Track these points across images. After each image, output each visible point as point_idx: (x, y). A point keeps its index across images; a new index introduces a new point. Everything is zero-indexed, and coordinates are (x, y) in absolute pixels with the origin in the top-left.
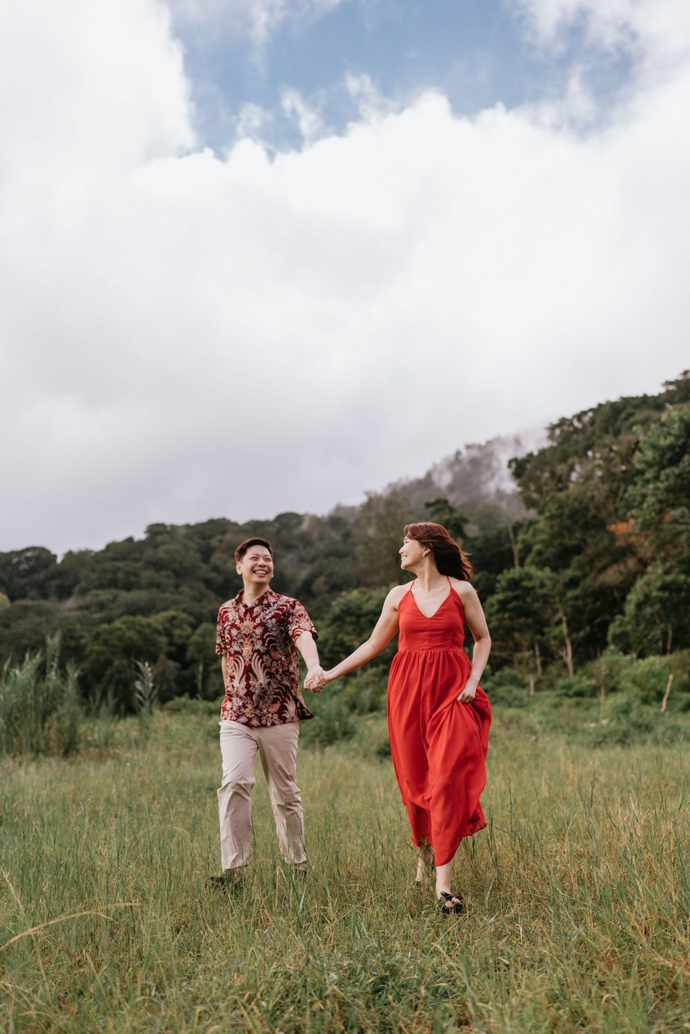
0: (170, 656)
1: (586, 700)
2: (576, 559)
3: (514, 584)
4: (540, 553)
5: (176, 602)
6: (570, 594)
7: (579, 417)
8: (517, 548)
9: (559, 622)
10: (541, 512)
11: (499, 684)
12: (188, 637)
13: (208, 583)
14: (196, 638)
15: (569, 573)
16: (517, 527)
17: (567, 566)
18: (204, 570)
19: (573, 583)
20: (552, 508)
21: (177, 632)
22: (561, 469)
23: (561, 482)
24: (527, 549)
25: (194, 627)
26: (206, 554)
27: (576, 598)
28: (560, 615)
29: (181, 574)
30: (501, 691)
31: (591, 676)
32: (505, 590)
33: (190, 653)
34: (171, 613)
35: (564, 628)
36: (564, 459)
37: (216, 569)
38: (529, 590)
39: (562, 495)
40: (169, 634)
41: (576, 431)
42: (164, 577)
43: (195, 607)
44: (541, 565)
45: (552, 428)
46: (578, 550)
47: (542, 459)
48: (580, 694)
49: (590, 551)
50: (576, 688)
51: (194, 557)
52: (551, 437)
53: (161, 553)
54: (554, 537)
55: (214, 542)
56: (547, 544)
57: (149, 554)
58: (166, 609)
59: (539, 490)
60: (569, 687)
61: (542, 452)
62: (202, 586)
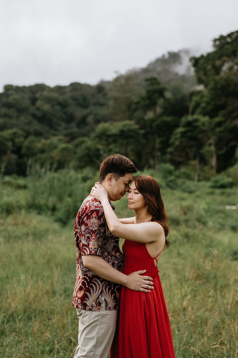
0: (13, 152)
1: (228, 190)
2: (222, 112)
3: (189, 124)
4: (204, 108)
5: (17, 125)
6: (218, 130)
7: (230, 35)
8: (192, 105)
9: (210, 145)
10: (206, 86)
11: (178, 177)
12: (22, 143)
13: (34, 116)
14: (26, 143)
15: (217, 119)
16: (192, 94)
17: (216, 115)
18: (32, 109)
19: (219, 124)
20: (212, 84)
21: (17, 140)
22: (218, 63)
23: (217, 70)
24: (198, 105)
25: (26, 137)
26: (34, 101)
27: (220, 132)
28: (211, 141)
29: (21, 111)
30: (179, 181)
31: (229, 176)
32: (184, 126)
33: (24, 150)
34: (14, 130)
35: (213, 148)
36: (220, 58)
37: (38, 109)
38: (196, 127)
39: (217, 78)
40: (12, 140)
41: (228, 43)
42: (12, 112)
43: (27, 128)
44: (204, 114)
45: (215, 40)
46: (223, 107)
47: (208, 58)
48: (223, 186)
49: (230, 108)
50: (221, 183)
51: (27, 102)
52: (215, 46)
53: (10, 100)
54: (212, 99)
55: (38, 95)
56: (208, 103)
57: (4, 100)
58: (12, 128)
59: (205, 74)
60: (216, 182)
61: (209, 55)
62: (30, 118)
